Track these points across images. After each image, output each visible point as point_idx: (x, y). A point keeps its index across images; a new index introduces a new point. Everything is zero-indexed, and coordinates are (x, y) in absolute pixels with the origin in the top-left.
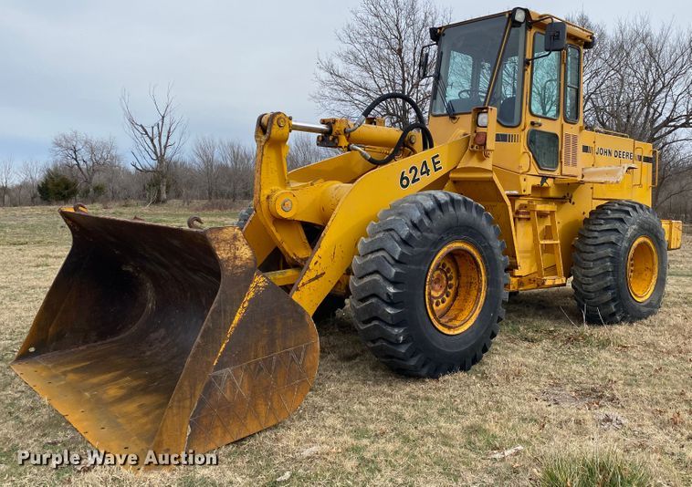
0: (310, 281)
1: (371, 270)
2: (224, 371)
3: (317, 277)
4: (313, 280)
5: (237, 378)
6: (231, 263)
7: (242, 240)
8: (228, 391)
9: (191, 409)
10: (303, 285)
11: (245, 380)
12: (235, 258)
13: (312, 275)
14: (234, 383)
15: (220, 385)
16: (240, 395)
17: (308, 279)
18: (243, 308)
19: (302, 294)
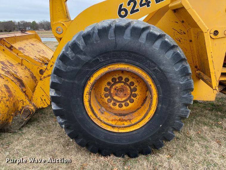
0: (49, 76)
19: (44, 82)
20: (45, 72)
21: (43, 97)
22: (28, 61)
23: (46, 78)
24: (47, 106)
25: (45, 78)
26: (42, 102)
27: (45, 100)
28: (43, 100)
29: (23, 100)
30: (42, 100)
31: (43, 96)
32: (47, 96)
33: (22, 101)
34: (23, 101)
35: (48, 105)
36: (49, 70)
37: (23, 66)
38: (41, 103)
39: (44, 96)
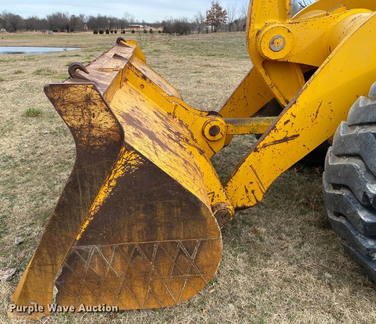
0: (275, 142)
1: (350, 151)
2: (90, 247)
3: (286, 139)
4: (280, 141)
5: (107, 257)
6: (85, 133)
7: (99, 103)
8: (97, 266)
9: (54, 274)
10: (265, 146)
11: (118, 261)
12: (91, 126)
13: (280, 136)
14: (103, 260)
15: (86, 259)
16: (111, 272)
17: (273, 140)
18: (109, 186)
19: (261, 157)
20: (270, 134)
21: (251, 185)
22: (186, 109)
23: (267, 148)
24: (255, 203)
25: (265, 147)
26: (245, 196)
27: (253, 192)
28: (250, 191)
29: (214, 192)
30: (247, 191)
31: (251, 183)
32: (260, 184)
33: (211, 195)
34: (213, 195)
35: (257, 201)
36: (279, 131)
37: (175, 119)
38: (243, 197)
39: (255, 183)
